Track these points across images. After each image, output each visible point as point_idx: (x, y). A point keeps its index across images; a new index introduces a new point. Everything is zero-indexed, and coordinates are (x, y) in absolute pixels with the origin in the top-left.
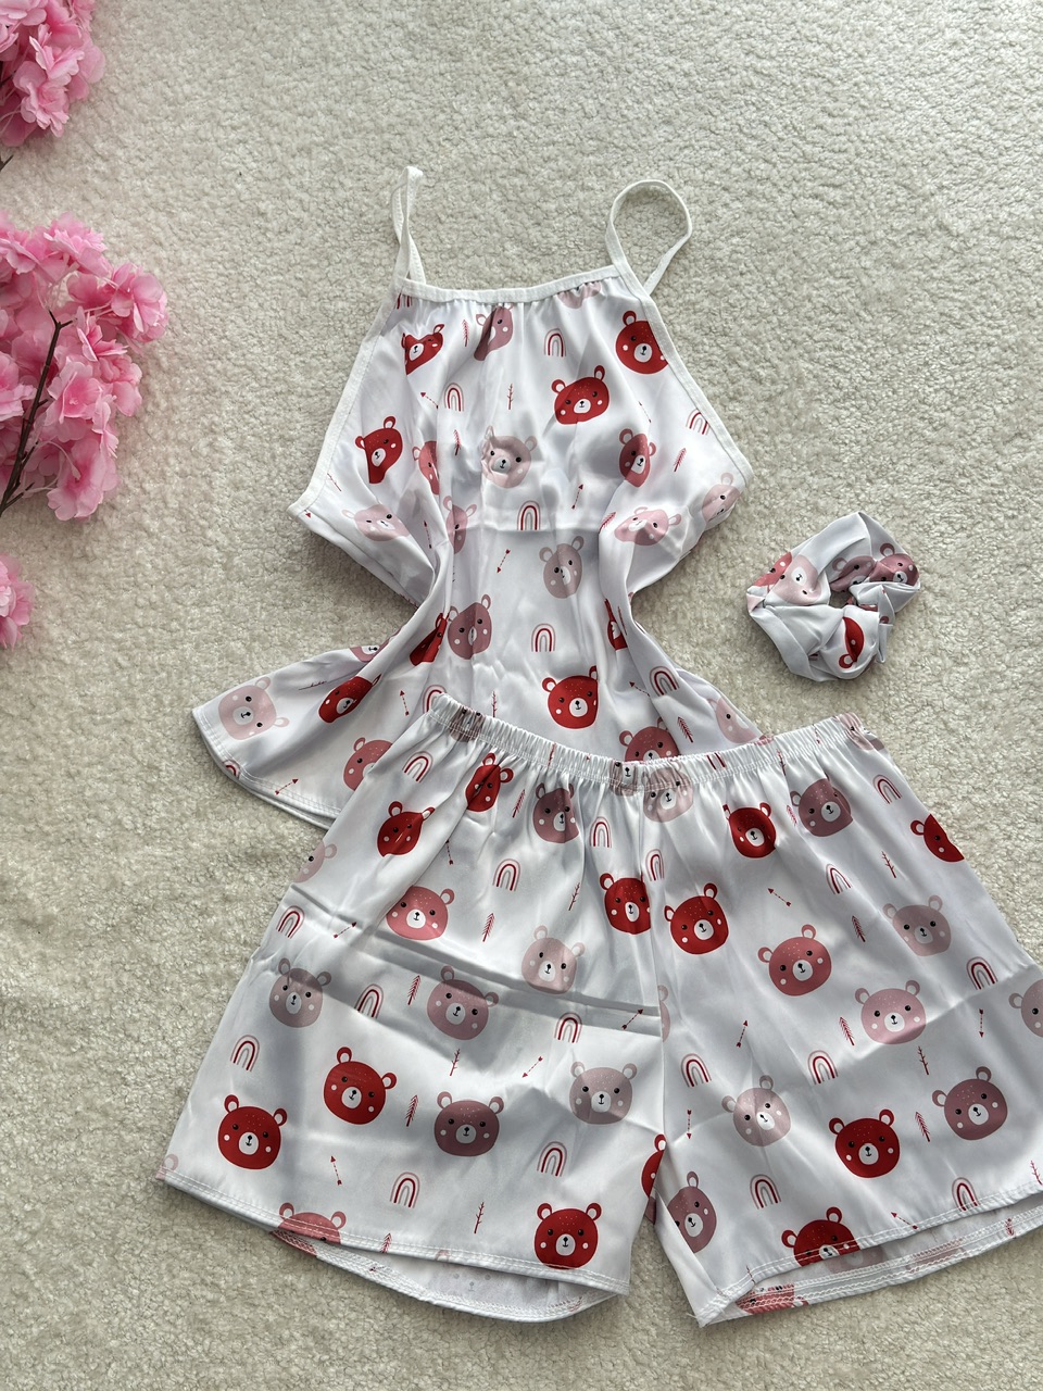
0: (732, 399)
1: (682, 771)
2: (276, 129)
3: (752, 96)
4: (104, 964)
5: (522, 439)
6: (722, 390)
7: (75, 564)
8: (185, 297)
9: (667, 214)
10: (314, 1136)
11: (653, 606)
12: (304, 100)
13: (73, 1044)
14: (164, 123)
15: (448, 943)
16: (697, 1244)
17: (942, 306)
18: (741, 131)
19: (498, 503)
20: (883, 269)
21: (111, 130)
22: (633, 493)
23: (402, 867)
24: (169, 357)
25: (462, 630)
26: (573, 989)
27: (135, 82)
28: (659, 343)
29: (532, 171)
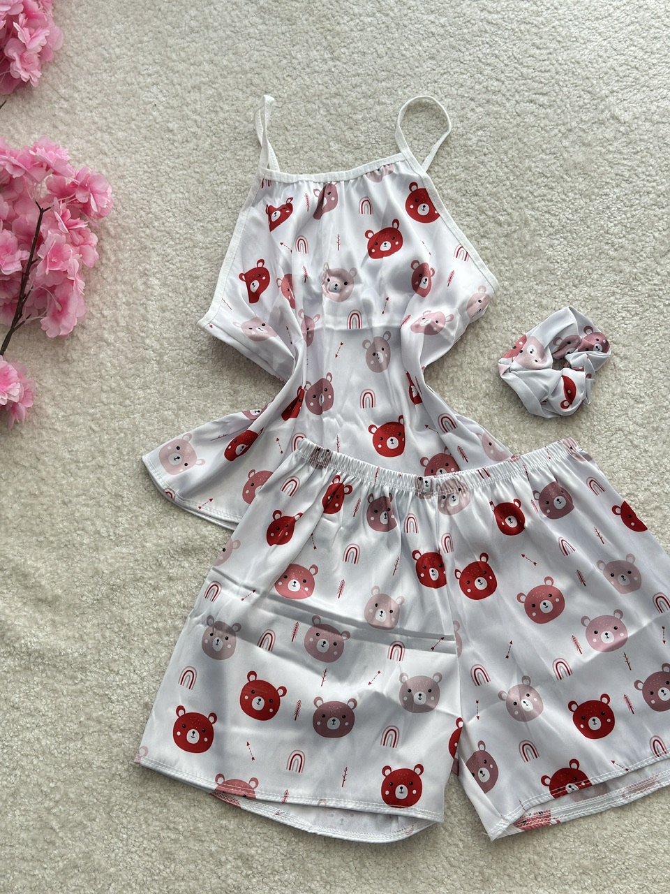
0: (483, 237)
1: (462, 481)
2: (177, 75)
3: (486, 38)
4: (93, 625)
5: (348, 270)
6: (476, 232)
7: (61, 365)
8: (123, 188)
9: (434, 118)
10: (235, 730)
11: (438, 375)
12: (194, 55)
13: (76, 678)
14: (104, 74)
15: (316, 600)
16: (486, 787)
17: (617, 169)
18: (480, 61)
19: (334, 313)
20: (577, 147)
21: (69, 80)
22: (421, 301)
23: (282, 553)
24: (115, 228)
25: (315, 397)
26: (398, 626)
27: (84, 48)
28: (433, 202)
29: (345, 94)
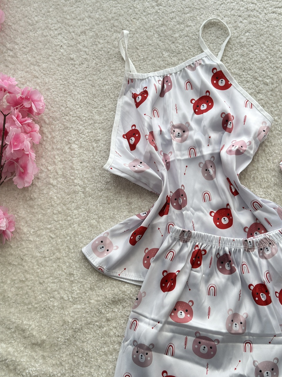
0: (258, 93)
1: (271, 238)
2: (71, 27)
4: (67, 355)
5: (184, 123)
6: (254, 91)
7: (28, 202)
8: (50, 95)
9: (220, 29)
11: (245, 176)
12: (79, 14)
14: (30, 33)
15: (195, 322)
19: (180, 150)
21: (11, 39)
22: (229, 136)
23: (172, 296)
24: (48, 119)
25: (176, 199)
26: (247, 331)
27: (17, 20)
28: (227, 78)
29: (167, 24)
